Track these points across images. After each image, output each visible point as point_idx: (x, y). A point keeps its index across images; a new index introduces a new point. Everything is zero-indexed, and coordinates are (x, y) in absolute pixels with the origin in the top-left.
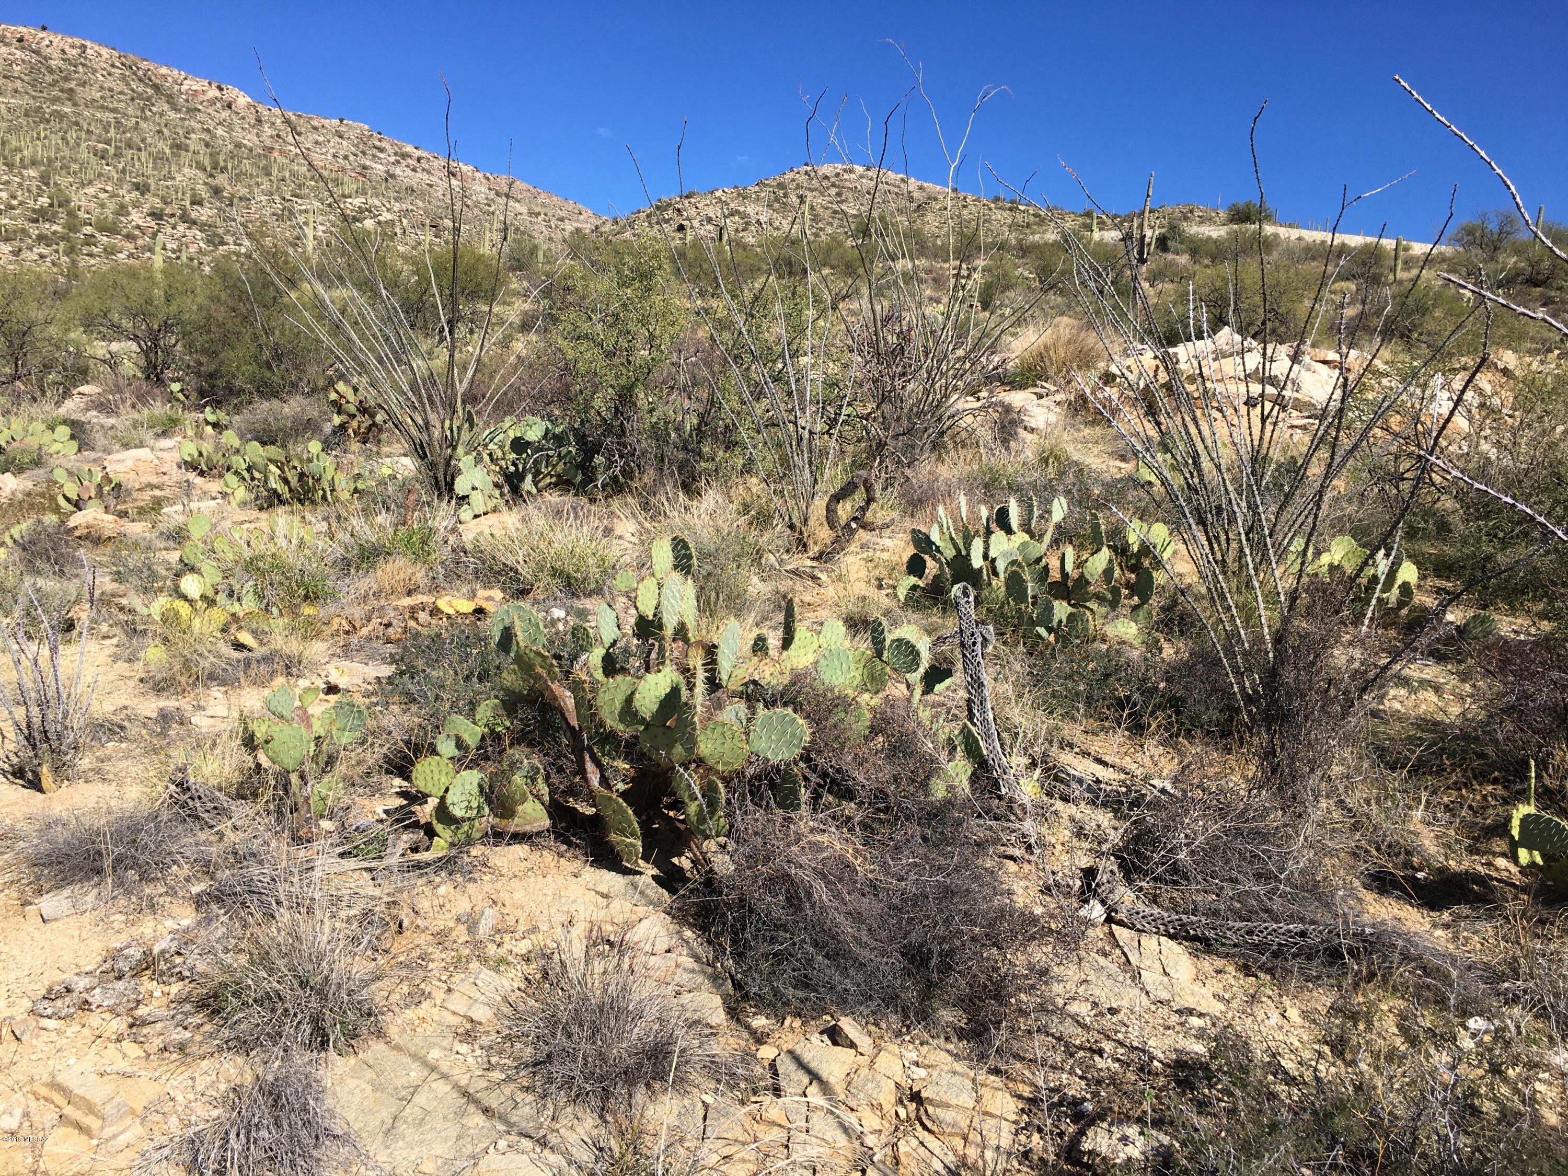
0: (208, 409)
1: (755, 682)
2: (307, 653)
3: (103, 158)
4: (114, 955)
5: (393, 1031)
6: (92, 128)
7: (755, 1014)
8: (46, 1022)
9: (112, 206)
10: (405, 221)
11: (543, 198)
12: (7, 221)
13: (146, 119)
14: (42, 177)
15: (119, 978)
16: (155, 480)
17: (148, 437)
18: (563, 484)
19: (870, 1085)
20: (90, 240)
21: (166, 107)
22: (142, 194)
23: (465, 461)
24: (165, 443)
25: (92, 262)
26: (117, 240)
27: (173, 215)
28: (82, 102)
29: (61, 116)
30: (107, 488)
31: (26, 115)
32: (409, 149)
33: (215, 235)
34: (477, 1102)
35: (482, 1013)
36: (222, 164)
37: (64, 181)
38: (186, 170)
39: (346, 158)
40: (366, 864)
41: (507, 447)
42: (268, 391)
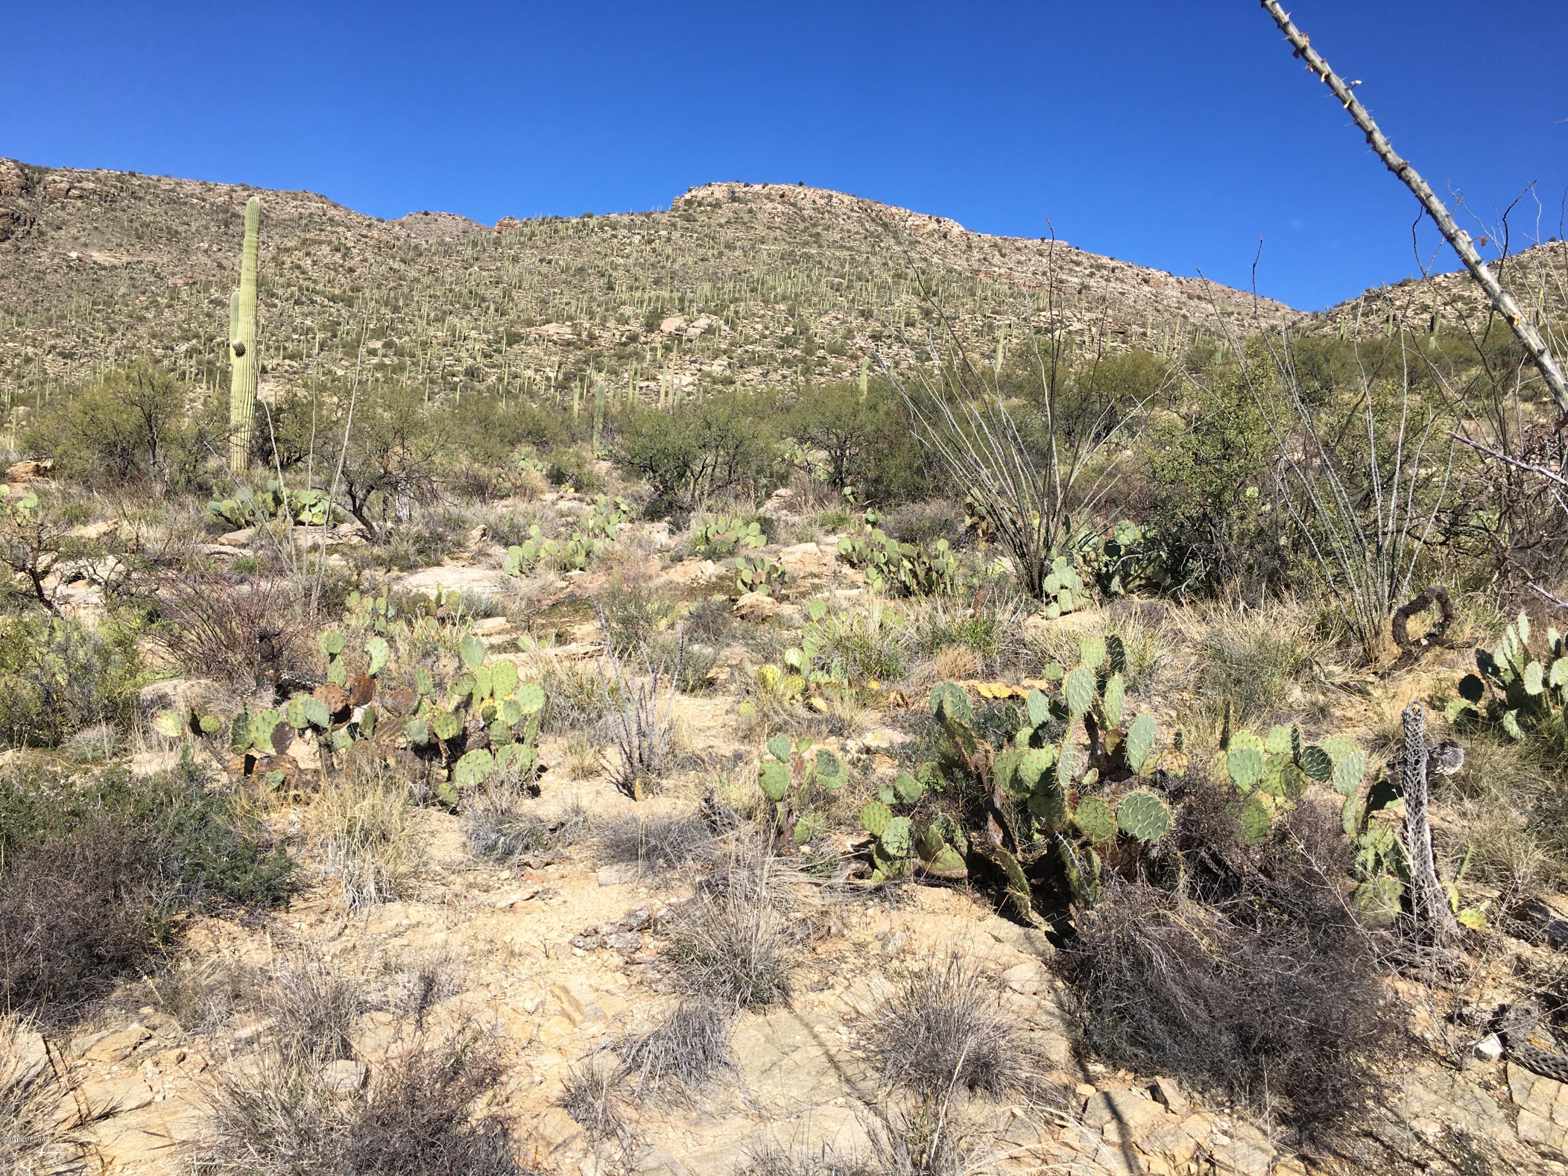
0: (869, 509)
1: (1162, 773)
2: (856, 718)
3: (837, 290)
4: (631, 914)
5: (797, 1006)
6: (832, 265)
7: (1096, 1061)
8: (576, 950)
9: (841, 331)
10: (1094, 330)
11: (1237, 297)
12: (760, 348)
13: (874, 254)
14: (789, 310)
15: (630, 930)
16: (816, 570)
17: (819, 534)
18: (1153, 587)
19: (1169, 1138)
20: (822, 362)
21: (892, 242)
22: (866, 320)
23: (1058, 562)
24: (832, 539)
25: (823, 380)
26: (843, 361)
27: (890, 336)
28: (825, 244)
29: (808, 257)
30: (775, 575)
31: (782, 258)
32: (1105, 260)
33: (923, 352)
34: (837, 1068)
35: (866, 1007)
36: (934, 288)
37: (805, 312)
38: (904, 296)
39: (1044, 274)
40: (815, 881)
41: (1101, 551)
42: (916, 494)
